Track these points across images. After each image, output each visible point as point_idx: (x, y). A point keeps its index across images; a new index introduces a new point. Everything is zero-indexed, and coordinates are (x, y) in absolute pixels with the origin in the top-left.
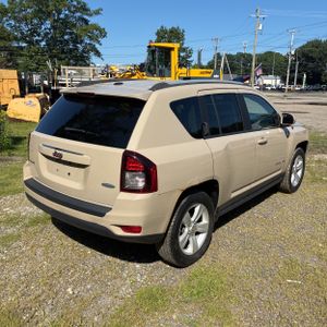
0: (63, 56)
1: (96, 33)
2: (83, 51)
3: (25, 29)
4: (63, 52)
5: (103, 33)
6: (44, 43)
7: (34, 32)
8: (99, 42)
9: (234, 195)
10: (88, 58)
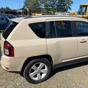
0: (61, 10)
1: (70, 3)
2: (66, 8)
3: (52, 3)
4: (61, 9)
5: (72, 3)
6: (56, 7)
7: (54, 4)
8: (71, 5)
10: (67, 10)
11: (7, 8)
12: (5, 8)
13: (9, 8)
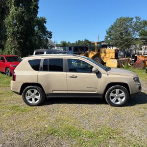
9: (54, 92)
11: (86, 40)
12: (84, 41)
13: (88, 41)
